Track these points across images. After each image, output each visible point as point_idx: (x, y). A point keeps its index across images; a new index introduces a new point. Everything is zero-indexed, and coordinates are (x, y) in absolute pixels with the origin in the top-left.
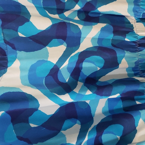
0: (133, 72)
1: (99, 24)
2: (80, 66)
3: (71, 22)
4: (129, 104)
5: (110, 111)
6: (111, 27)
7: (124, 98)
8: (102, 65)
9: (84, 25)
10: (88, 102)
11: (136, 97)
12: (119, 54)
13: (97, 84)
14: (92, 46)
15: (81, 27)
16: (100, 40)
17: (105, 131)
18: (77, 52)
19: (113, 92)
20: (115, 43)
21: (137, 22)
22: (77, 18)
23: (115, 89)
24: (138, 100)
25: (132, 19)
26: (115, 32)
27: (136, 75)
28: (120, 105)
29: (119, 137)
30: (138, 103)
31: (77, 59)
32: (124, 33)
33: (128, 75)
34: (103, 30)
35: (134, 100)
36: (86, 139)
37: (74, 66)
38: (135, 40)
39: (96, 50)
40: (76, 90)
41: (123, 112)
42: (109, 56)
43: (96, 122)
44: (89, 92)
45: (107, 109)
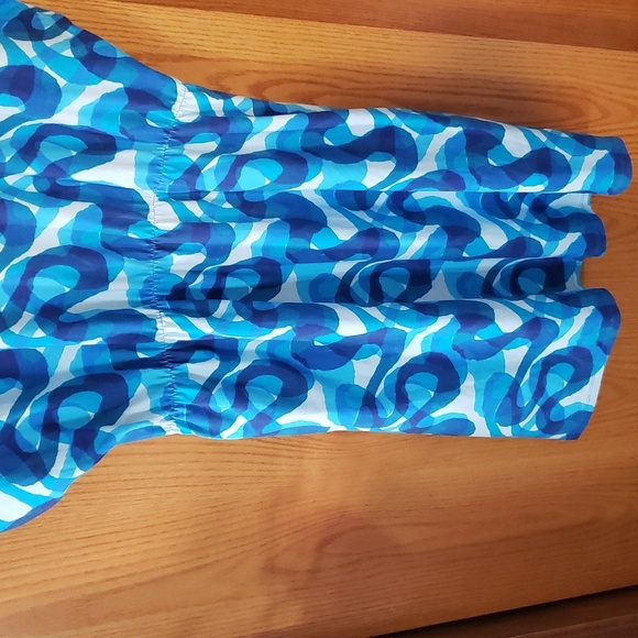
0: (139, 299)
1: (74, 203)
2: (28, 284)
3: (16, 200)
4: (125, 356)
5: (86, 369)
6: (99, 211)
7: (115, 344)
8: (74, 283)
9: (43, 205)
10: (41, 350)
11: (138, 345)
12: (111, 262)
13: (62, 318)
14: (58, 245)
15: (34, 209)
16: (76, 234)
17: (64, 401)
18: (23, 257)
19: (88, 335)
20: (109, 241)
21: (160, 200)
22: (31, 188)
23: (92, 328)
24: (142, 350)
25: (148, 195)
26: (106, 222)
27: (144, 304)
28: (107, 358)
29: (92, 414)
30: (141, 355)
31: (22, 269)
32: (125, 225)
33: (130, 302)
34: (80, 215)
35: (134, 349)
36: (27, 413)
37: (16, 282)
38: (148, 236)
39: (64, 254)
40: (16, 329)
41: (112, 370)
42: (89, 265)
43: (52, 386)
44: (40, 333)
45: (81, 365)
